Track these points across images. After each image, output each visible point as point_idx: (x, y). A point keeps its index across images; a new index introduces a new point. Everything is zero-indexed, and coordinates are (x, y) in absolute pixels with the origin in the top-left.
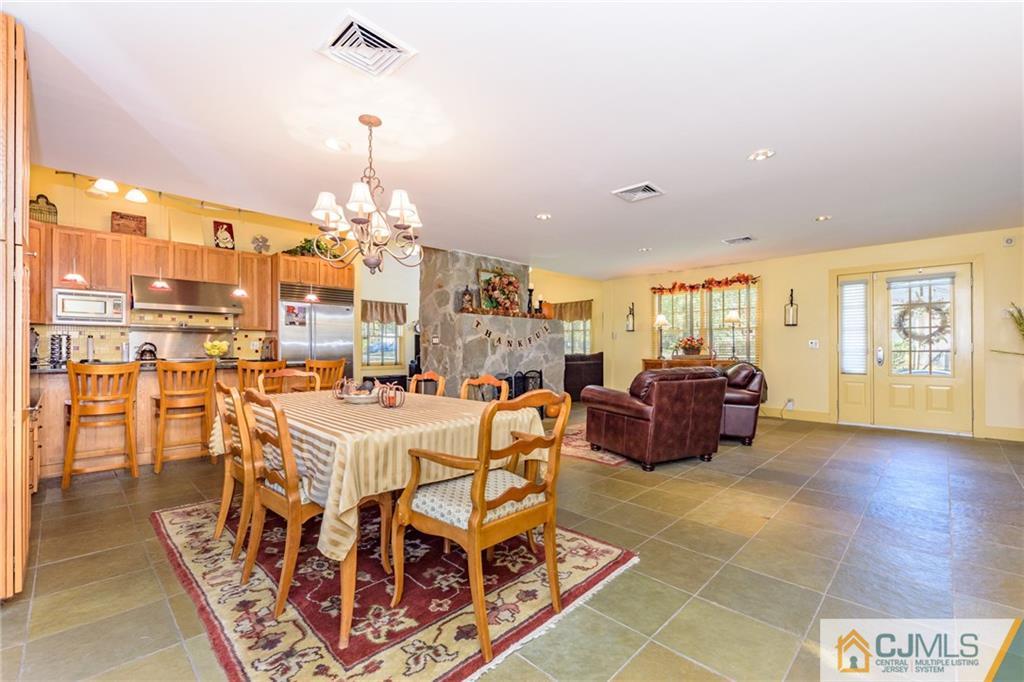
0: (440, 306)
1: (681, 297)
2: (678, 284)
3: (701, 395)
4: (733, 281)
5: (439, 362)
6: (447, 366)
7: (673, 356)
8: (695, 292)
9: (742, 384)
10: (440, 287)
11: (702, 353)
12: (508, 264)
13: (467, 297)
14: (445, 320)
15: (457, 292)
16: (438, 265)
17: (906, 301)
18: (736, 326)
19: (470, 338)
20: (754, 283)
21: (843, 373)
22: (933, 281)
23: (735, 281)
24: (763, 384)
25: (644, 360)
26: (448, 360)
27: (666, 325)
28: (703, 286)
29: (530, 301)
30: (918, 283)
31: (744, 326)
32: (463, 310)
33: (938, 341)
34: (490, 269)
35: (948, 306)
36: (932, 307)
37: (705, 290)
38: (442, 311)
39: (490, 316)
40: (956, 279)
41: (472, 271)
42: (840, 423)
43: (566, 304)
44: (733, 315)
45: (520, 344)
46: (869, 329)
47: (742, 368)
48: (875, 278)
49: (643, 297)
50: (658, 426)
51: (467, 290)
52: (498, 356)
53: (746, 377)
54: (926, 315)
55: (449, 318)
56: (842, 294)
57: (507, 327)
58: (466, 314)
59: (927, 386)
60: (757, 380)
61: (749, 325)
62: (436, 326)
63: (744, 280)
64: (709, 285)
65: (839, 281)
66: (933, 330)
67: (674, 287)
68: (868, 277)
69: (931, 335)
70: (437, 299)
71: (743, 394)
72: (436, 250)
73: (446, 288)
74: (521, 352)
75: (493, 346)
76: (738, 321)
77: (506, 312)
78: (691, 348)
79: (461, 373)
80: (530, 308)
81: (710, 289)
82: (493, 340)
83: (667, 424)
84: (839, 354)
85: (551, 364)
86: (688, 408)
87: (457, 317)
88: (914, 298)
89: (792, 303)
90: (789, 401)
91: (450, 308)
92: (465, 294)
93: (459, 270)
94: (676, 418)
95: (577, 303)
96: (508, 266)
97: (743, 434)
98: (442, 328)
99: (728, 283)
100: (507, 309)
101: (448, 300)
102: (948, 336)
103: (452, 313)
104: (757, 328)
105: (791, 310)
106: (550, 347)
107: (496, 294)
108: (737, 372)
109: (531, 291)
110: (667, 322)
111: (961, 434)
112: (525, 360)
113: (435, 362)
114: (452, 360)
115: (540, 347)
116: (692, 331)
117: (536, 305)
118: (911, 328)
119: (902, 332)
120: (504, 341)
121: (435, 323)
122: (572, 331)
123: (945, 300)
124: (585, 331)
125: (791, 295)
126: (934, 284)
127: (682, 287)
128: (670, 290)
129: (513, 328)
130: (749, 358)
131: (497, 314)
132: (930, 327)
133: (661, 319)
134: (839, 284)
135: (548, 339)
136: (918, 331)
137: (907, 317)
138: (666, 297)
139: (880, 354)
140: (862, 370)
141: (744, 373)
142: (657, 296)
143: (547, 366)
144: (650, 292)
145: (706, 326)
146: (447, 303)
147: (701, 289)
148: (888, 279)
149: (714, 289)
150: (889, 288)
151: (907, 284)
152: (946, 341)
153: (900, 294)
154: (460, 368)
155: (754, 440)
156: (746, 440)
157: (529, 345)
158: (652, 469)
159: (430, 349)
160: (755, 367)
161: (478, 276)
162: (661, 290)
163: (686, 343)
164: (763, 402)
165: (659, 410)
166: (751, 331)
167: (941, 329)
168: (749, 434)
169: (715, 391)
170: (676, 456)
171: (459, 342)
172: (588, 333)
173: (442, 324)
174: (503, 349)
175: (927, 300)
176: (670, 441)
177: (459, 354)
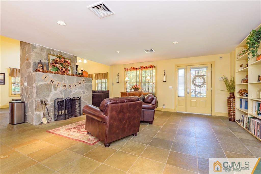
0: (27, 68)
1: (133, 72)
2: (132, 67)
3: (131, 109)
4: (148, 67)
5: (27, 94)
6: (30, 96)
7: (130, 91)
8: (137, 70)
9: (150, 102)
10: (27, 60)
11: (139, 90)
12: (66, 54)
13: (40, 65)
14: (29, 74)
15: (35, 63)
16: (27, 50)
17: (195, 75)
18: (149, 82)
19: (40, 83)
20: (154, 68)
21: (178, 97)
22: (202, 69)
23: (149, 67)
24: (156, 101)
25: (121, 93)
26: (30, 93)
27: (128, 81)
28: (140, 68)
29: (77, 70)
30: (198, 69)
31: (151, 81)
32: (36, 70)
33: (202, 87)
34: (56, 54)
35: (205, 76)
36: (201, 77)
37: (140, 70)
38: (28, 71)
39: (54, 74)
40: (208, 69)
41: (44, 54)
42: (177, 112)
43: (99, 74)
44: (148, 78)
45: (70, 86)
46: (186, 83)
47: (149, 96)
48: (187, 68)
49: (122, 72)
50: (111, 125)
51: (40, 62)
52: (58, 91)
53: (151, 99)
54: (200, 79)
55: (30, 74)
56: (178, 72)
57: (63, 79)
58: (38, 72)
59: (200, 100)
60: (154, 100)
61: (153, 81)
62: (26, 78)
63: (151, 67)
64: (142, 68)
65: (178, 68)
66: (202, 84)
67: (131, 69)
68: (185, 67)
69: (201, 85)
70: (26, 65)
71: (150, 105)
72: (26, 43)
73: (30, 61)
74: (71, 90)
75: (55, 87)
76: (150, 80)
77: (63, 73)
78: (136, 89)
79: (35, 99)
80: (76, 73)
81: (142, 69)
82: (55, 85)
83: (115, 124)
84: (177, 91)
85: (86, 94)
86: (125, 115)
87: (33, 73)
88: (197, 74)
89: (165, 75)
90: (164, 105)
91: (31, 69)
92: (39, 64)
93: (36, 53)
94: (120, 120)
95: (103, 73)
96: (66, 55)
97: (149, 121)
98: (28, 79)
99: (147, 67)
100: (64, 72)
101: (30, 66)
102: (205, 86)
103: (32, 72)
104: (155, 82)
105: (165, 77)
106: (85, 88)
107: (58, 65)
108: (148, 97)
109: (77, 66)
110: (129, 80)
111: (209, 115)
112: (73, 93)
113: (25, 94)
114: (32, 93)
115: (80, 88)
116: (136, 83)
117: (80, 72)
118: (196, 83)
119: (193, 84)
120: (61, 85)
121: (25, 76)
122: (102, 83)
123: (205, 75)
124: (105, 82)
125: (165, 72)
126: (202, 70)
127: (134, 68)
128: (130, 69)
129: (66, 80)
130: (153, 92)
131: (57, 73)
132: (201, 83)
133: (127, 79)
134: (178, 69)
135: (85, 85)
136: (198, 84)
137: (195, 80)
138: (129, 72)
139: (188, 91)
140: (183, 96)
141: (150, 98)
142: (126, 71)
143: (84, 95)
144: (124, 70)
145: (141, 81)
146: (30, 67)
147: (139, 69)
148: (190, 68)
149: (143, 69)
150: (190, 71)
151: (195, 70)
152: (205, 87)
153: (193, 73)
154: (35, 97)
155: (153, 122)
156: (151, 123)
157: (75, 87)
158: (109, 146)
159: (24, 88)
160: (154, 95)
161: (48, 57)
162: (127, 69)
163: (134, 87)
164: (156, 107)
165: (111, 118)
166: (153, 83)
167: (204, 83)
168: (152, 120)
169: (138, 107)
170: (120, 137)
171: (34, 85)
172: (106, 83)
173: (28, 77)
174: (61, 88)
175: (200, 75)
176: (117, 131)
177: (34, 91)
